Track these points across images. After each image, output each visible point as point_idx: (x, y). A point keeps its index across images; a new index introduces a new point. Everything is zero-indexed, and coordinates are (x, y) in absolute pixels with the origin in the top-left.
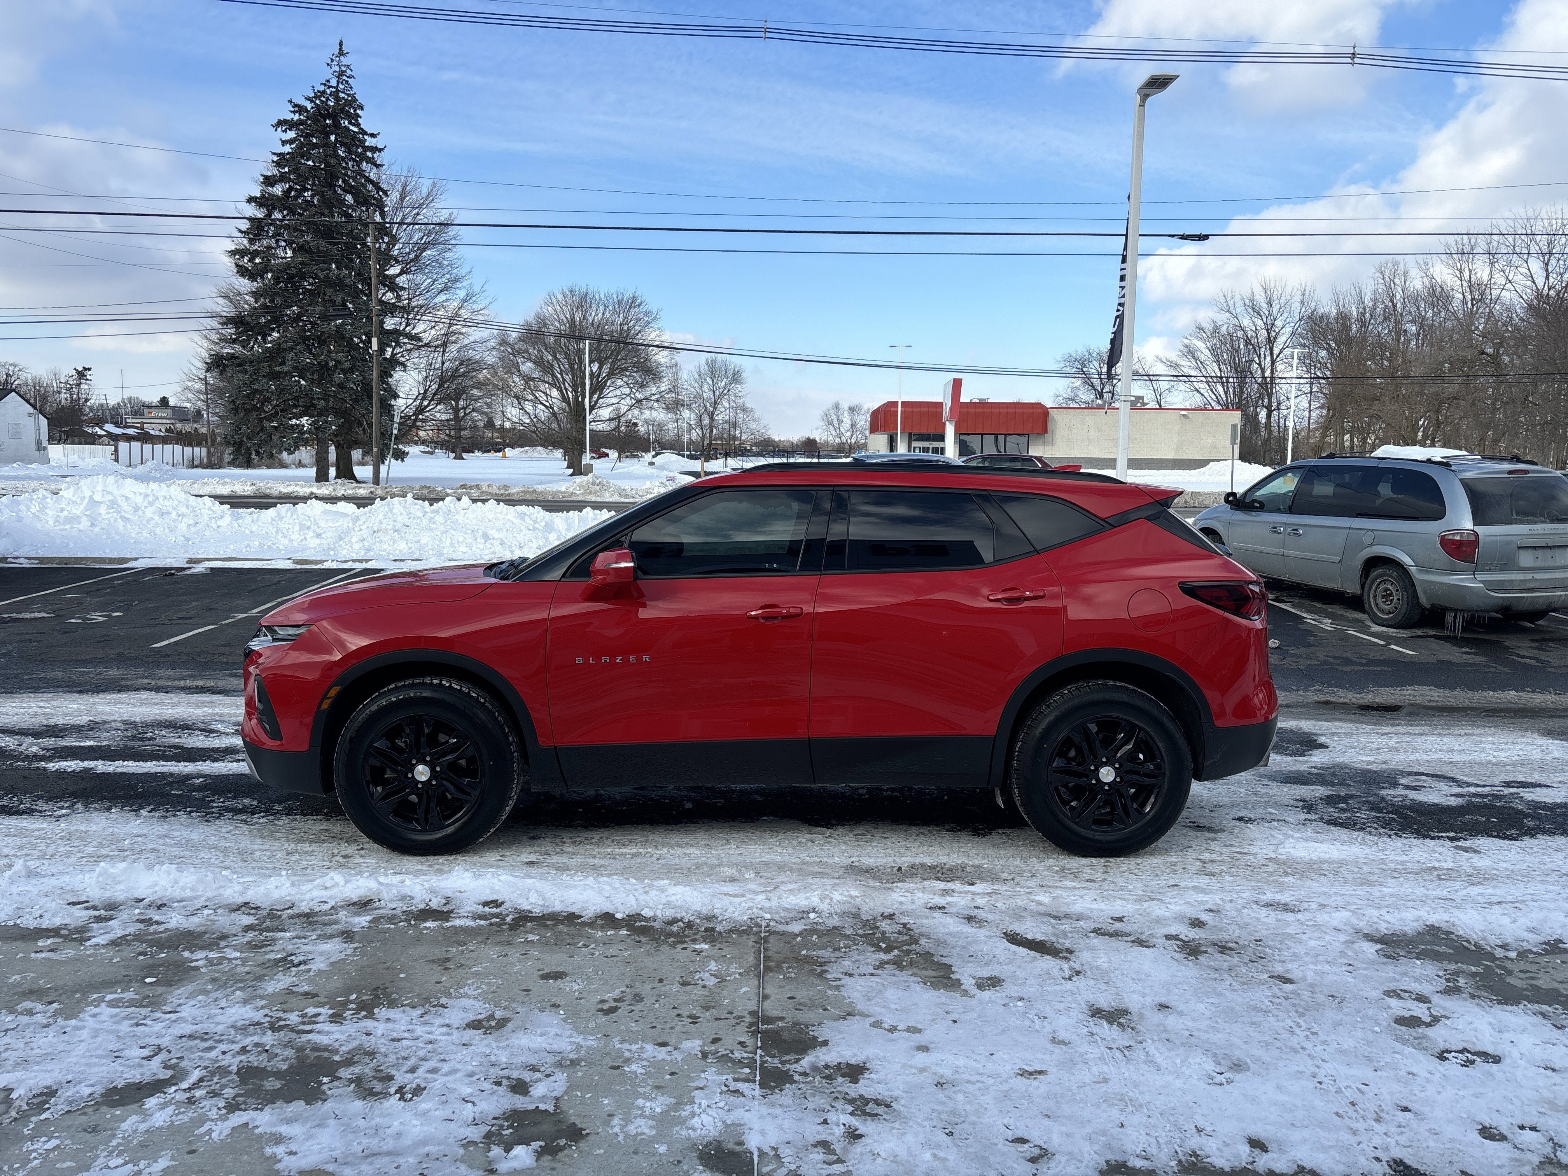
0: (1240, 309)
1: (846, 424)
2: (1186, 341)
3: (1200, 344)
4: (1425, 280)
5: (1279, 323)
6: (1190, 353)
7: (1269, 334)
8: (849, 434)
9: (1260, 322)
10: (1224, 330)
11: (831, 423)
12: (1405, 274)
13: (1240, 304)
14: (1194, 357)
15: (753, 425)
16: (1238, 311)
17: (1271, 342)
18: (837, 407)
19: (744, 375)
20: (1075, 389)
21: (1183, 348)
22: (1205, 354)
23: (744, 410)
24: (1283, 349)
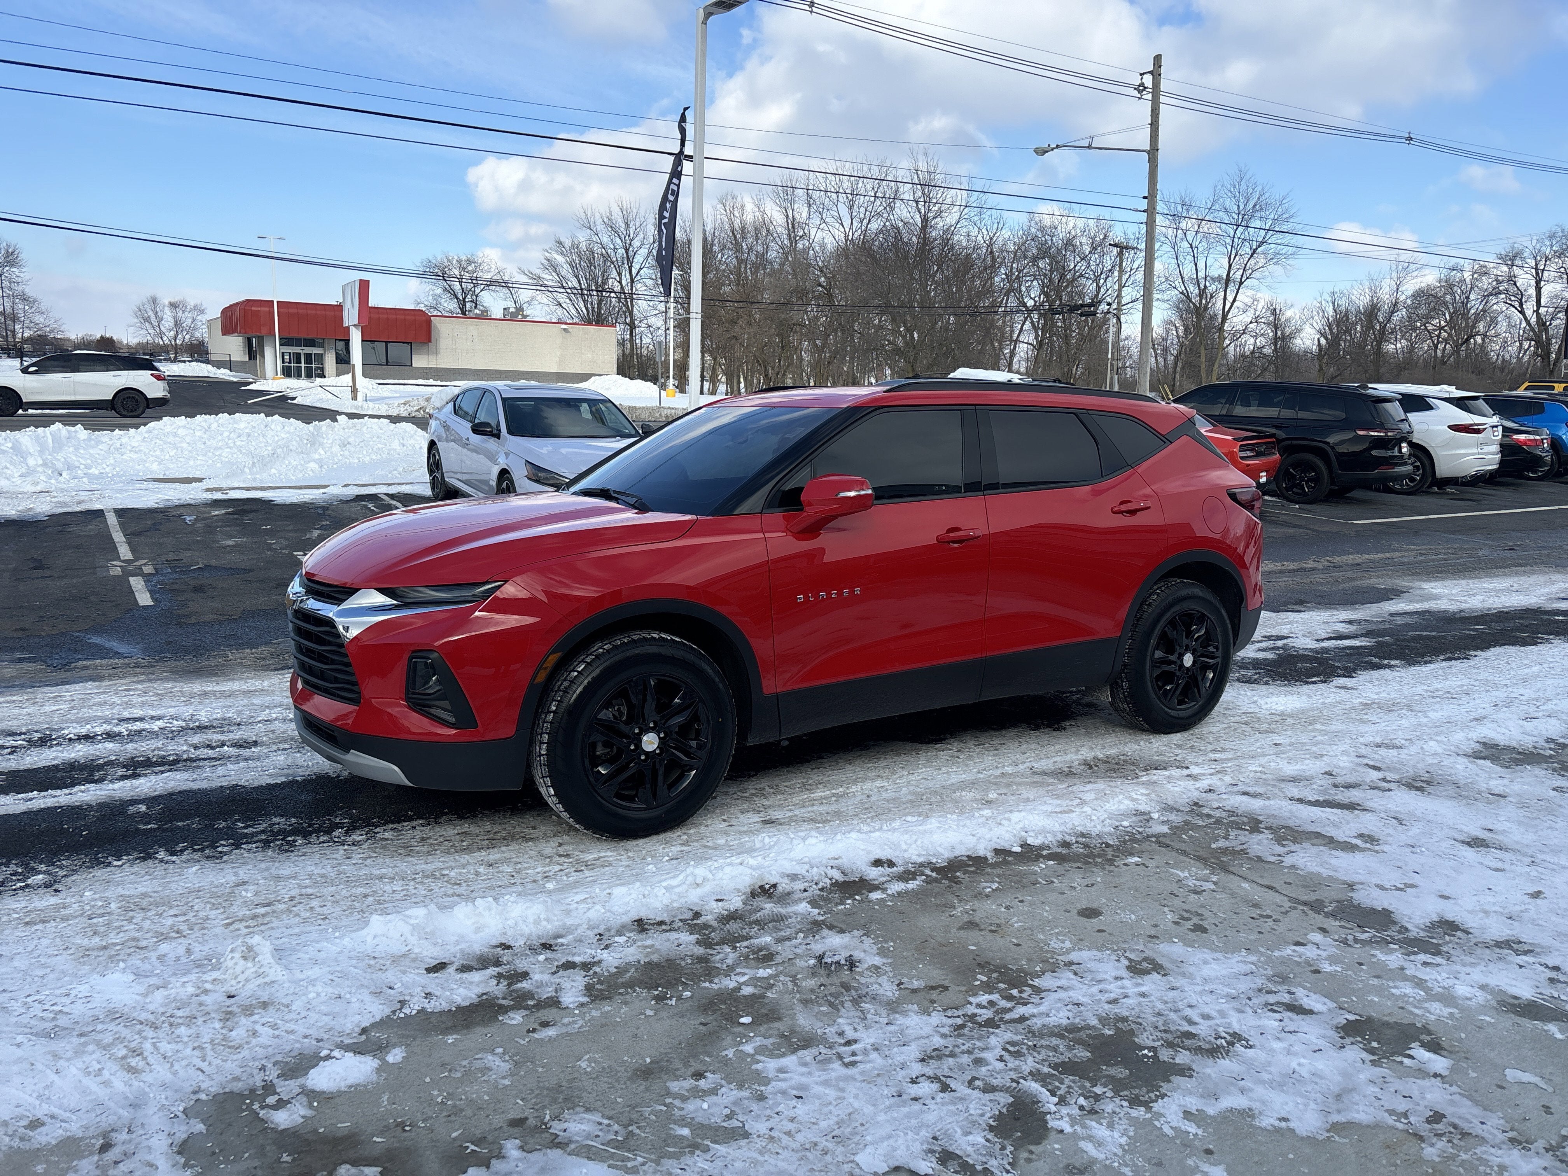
0: (600, 227)
1: (168, 321)
2: (547, 254)
3: (560, 259)
4: (757, 214)
5: (636, 243)
6: (553, 267)
7: (627, 253)
8: (172, 334)
9: (618, 241)
10: (583, 246)
11: (147, 320)
12: (743, 207)
13: (599, 221)
14: (555, 271)
15: (39, 319)
16: (599, 228)
17: (630, 260)
18: (154, 301)
19: (21, 256)
20: (436, 297)
21: (544, 262)
22: (566, 270)
23: (25, 299)
24: (640, 269)
